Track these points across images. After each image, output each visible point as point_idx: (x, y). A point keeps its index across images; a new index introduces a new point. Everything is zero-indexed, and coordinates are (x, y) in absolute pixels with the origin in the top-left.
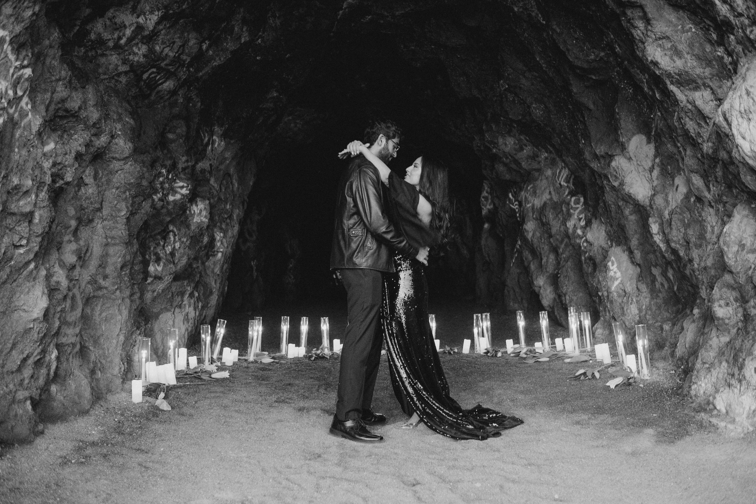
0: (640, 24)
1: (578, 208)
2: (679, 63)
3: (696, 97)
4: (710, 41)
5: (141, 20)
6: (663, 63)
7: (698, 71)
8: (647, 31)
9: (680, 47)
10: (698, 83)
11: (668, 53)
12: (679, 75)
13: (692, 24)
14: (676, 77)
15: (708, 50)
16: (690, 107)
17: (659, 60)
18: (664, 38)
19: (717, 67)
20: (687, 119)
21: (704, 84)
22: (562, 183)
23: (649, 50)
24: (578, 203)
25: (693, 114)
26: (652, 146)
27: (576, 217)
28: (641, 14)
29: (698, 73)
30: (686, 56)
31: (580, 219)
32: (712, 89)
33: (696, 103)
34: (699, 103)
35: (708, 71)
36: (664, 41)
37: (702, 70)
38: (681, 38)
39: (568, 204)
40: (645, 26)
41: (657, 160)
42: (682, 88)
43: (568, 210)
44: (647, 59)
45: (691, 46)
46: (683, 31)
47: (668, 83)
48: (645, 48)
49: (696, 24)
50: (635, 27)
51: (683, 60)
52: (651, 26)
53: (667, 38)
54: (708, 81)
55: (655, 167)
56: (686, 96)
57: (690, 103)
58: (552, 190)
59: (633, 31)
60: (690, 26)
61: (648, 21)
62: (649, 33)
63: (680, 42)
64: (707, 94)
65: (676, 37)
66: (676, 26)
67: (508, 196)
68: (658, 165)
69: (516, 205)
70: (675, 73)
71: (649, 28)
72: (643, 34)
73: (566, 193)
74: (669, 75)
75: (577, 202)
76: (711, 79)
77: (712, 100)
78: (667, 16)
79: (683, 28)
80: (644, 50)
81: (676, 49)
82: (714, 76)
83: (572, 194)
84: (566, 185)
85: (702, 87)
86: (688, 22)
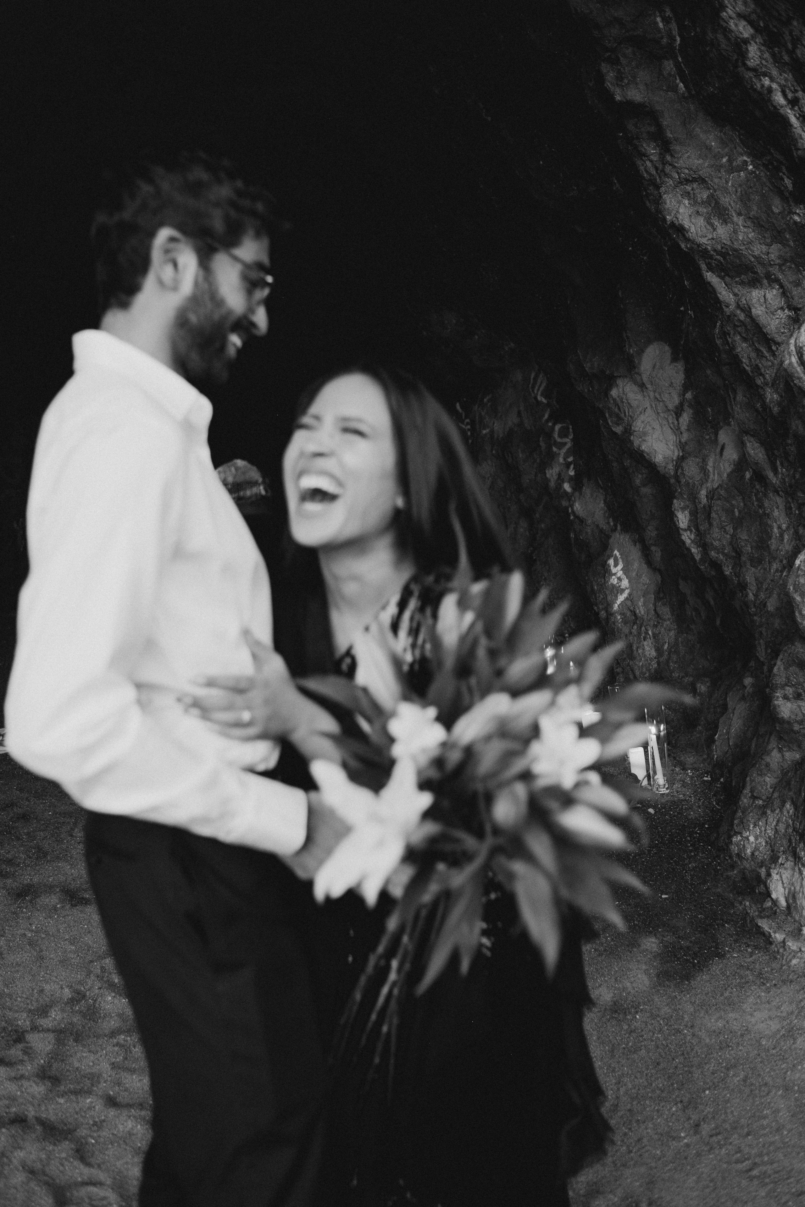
0: (652, 150)
1: (566, 444)
2: (722, 231)
3: (754, 301)
4: (780, 192)
6: (693, 229)
7: (758, 249)
8: (664, 164)
9: (725, 200)
10: (756, 273)
11: (703, 210)
12: (724, 255)
13: (749, 155)
14: (718, 257)
15: (776, 211)
16: (742, 317)
17: (686, 224)
18: (694, 180)
19: (791, 243)
20: (738, 338)
21: (768, 276)
22: (539, 398)
23: (668, 202)
24: (566, 436)
25: (747, 330)
26: (680, 366)
27: (561, 460)
28: (653, 129)
29: (756, 253)
30: (735, 219)
31: (568, 465)
32: (782, 286)
33: (753, 310)
34: (758, 311)
35: (775, 252)
36: (695, 185)
37: (764, 248)
38: (727, 182)
39: (549, 435)
40: (661, 154)
41: (689, 395)
42: (727, 279)
43: (549, 448)
44: (665, 219)
45: (745, 199)
46: (731, 169)
47: (703, 267)
48: (661, 197)
49: (755, 156)
50: (643, 155)
51: (730, 226)
52: (672, 156)
53: (702, 181)
54: (775, 270)
55: (686, 407)
56: (735, 295)
57: (742, 310)
58: (522, 408)
59: (639, 163)
60: (745, 158)
61: (666, 146)
62: (668, 169)
63: (726, 190)
64: (772, 295)
65: (716, 180)
66: (718, 157)
67: (455, 407)
68: (690, 406)
69: (468, 424)
70: (715, 250)
71: (668, 158)
72: (657, 169)
73: (546, 416)
74: (705, 253)
75: (563, 433)
76: (780, 266)
77: (782, 309)
78: (702, 136)
79: (730, 161)
80: (658, 200)
81: (717, 203)
82: (786, 261)
83: (555, 418)
84: (544, 400)
85: (765, 281)
86: (740, 150)
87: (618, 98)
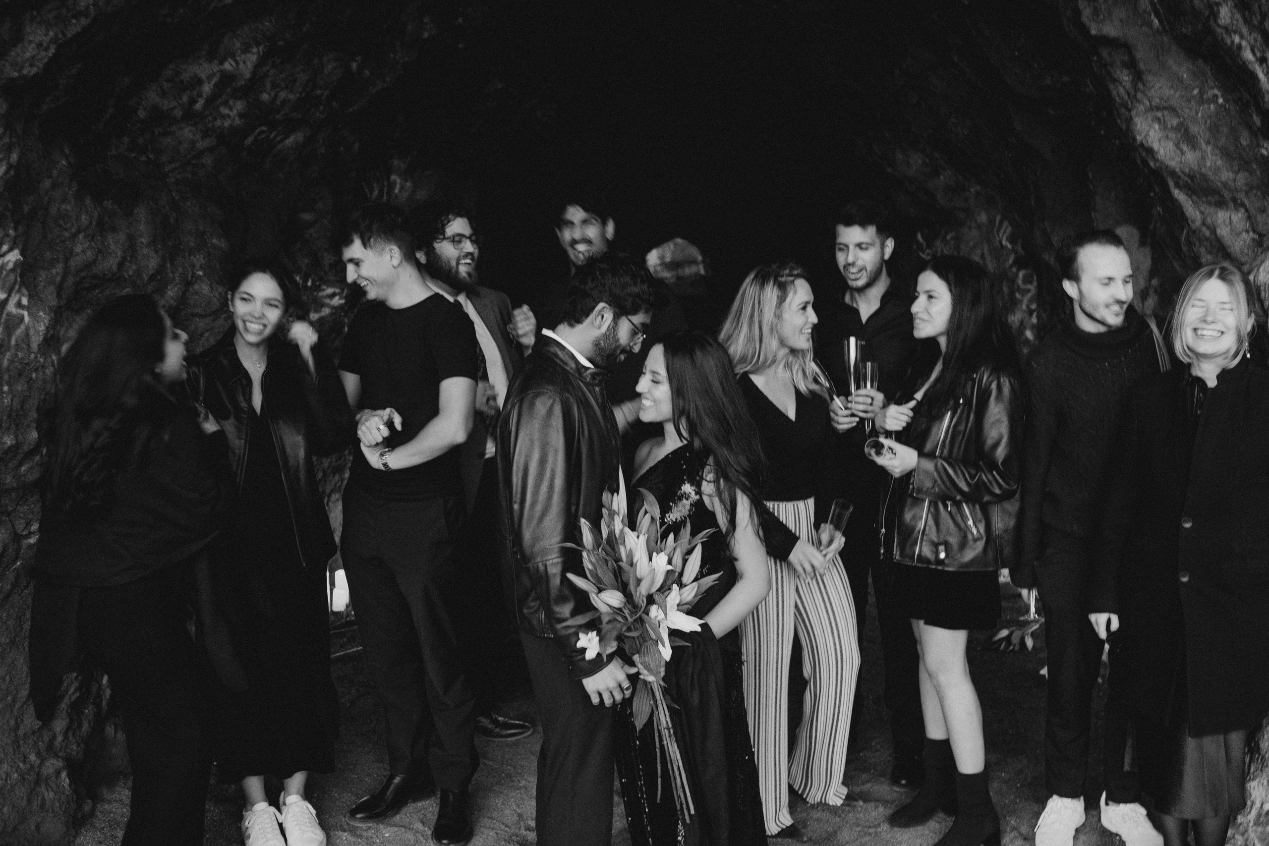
0: (1125, 78)
1: (1029, 291)
2: (1191, 157)
3: (1219, 222)
4: (1249, 126)
5: (228, 66)
6: (1162, 152)
7: (1226, 175)
8: (1136, 91)
9: (1194, 129)
10: (1222, 196)
11: (1172, 135)
12: (1192, 177)
13: (1219, 89)
14: (1186, 179)
15: (1244, 143)
16: (1207, 233)
17: (1156, 147)
18: (1165, 108)
19: (1258, 173)
20: (1203, 250)
21: (1234, 200)
22: (1004, 242)
23: (1139, 124)
24: (1031, 283)
25: (1211, 246)
26: (1148, 250)
27: (1024, 307)
28: (1126, 58)
29: (1224, 179)
30: (1204, 146)
31: (1031, 313)
32: (1247, 210)
33: (1218, 231)
34: (1223, 232)
35: (1241, 180)
36: (1166, 113)
37: (1231, 175)
38: (1197, 113)
39: (1013, 281)
40: (1133, 81)
41: (1155, 282)
42: (1194, 197)
43: (1012, 293)
44: (1135, 139)
45: (1214, 129)
46: (1201, 101)
47: (1171, 184)
48: (1131, 119)
49: (1226, 91)
50: (1115, 81)
51: (1199, 154)
52: (1144, 85)
53: (1173, 110)
54: (1241, 196)
55: (1151, 292)
56: (1202, 213)
57: (1208, 228)
58: (986, 252)
59: (1111, 86)
60: (1216, 91)
61: (1138, 76)
62: (1139, 96)
63: (1195, 120)
64: (1238, 217)
65: (1187, 111)
66: (1189, 89)
67: (916, 237)
68: (1156, 291)
69: (928, 254)
70: (1183, 172)
71: (1140, 86)
72: (1129, 95)
73: (1011, 261)
74: (1173, 173)
75: (1027, 280)
76: (1247, 193)
77: (1247, 231)
78: (1175, 67)
79: (1201, 93)
80: (1129, 120)
81: (1186, 131)
82: (1251, 189)
83: (1020, 263)
84: (1009, 246)
85: (1231, 205)
86: (1212, 84)
87: (1093, 32)
